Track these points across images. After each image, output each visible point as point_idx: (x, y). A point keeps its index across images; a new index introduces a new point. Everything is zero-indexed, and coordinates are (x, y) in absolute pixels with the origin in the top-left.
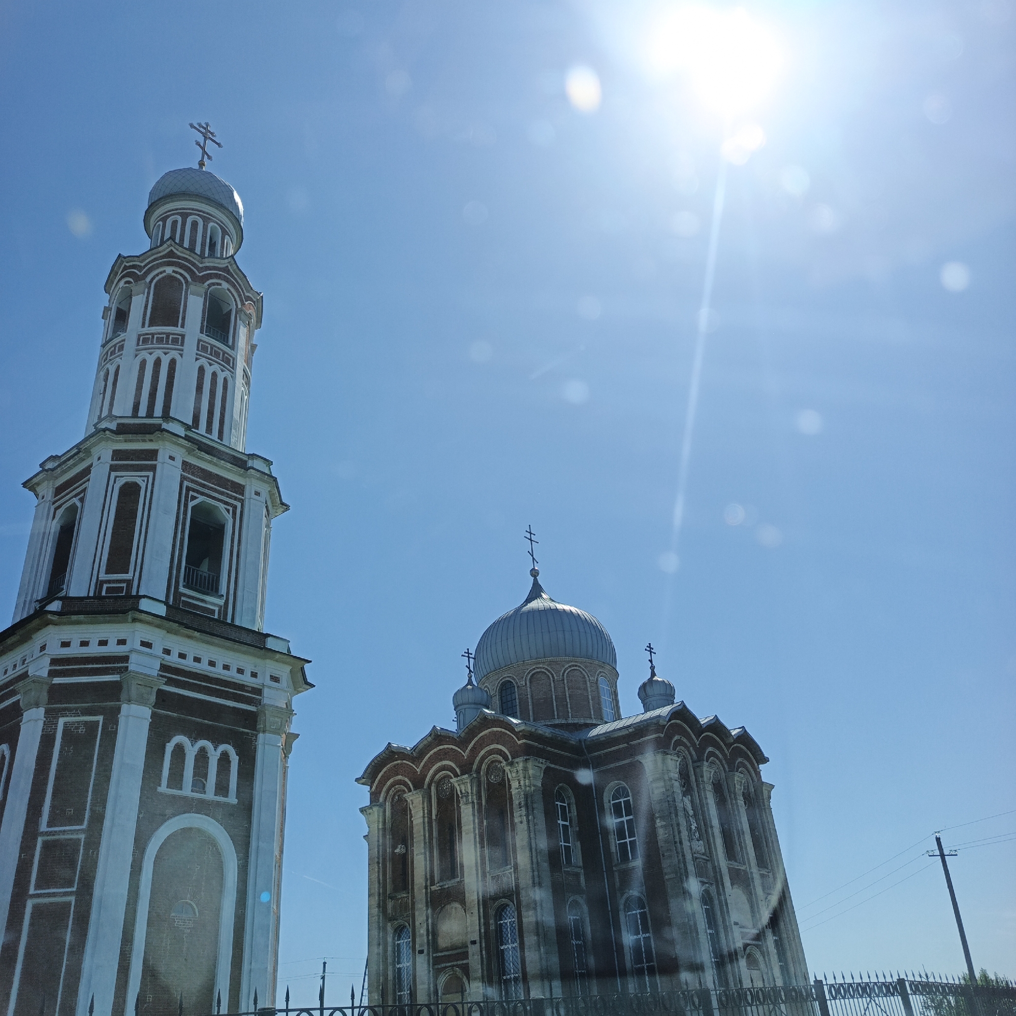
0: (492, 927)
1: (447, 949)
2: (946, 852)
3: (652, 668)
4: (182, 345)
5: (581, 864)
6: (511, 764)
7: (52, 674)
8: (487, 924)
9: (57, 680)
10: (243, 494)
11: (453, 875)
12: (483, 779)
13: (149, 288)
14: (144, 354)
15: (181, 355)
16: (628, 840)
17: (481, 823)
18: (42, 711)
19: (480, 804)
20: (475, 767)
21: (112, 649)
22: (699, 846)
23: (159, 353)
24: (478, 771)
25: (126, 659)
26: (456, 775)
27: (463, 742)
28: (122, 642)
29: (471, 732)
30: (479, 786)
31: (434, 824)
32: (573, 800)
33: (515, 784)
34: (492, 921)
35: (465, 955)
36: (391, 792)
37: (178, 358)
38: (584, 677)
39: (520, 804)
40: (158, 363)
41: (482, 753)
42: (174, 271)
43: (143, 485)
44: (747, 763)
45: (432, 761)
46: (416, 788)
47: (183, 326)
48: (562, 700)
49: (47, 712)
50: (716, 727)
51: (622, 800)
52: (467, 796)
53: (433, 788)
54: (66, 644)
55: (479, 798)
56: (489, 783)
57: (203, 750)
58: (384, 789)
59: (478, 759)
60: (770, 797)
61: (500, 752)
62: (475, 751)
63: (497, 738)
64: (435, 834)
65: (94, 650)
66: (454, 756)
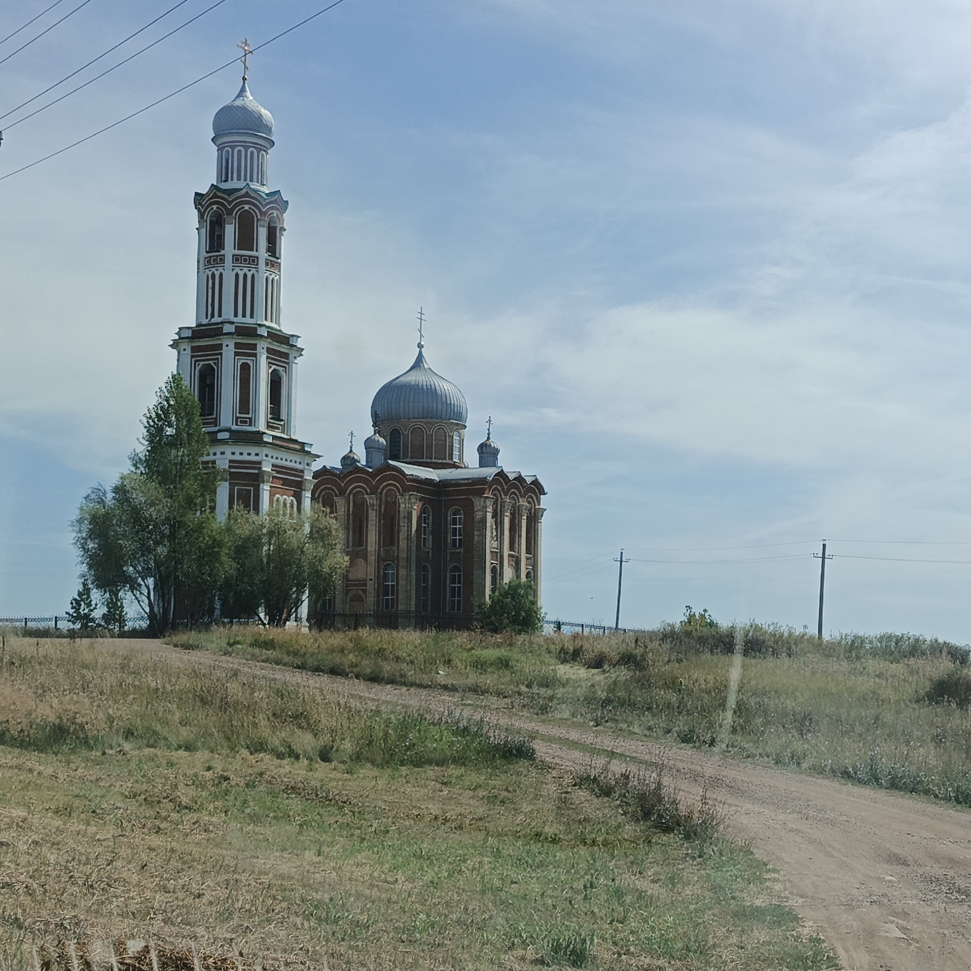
0: (381, 574)
1: (354, 580)
2: (623, 560)
3: (489, 434)
4: (257, 265)
5: (431, 547)
6: (402, 495)
7: (230, 467)
8: (379, 572)
9: (232, 470)
10: (288, 359)
11: (360, 545)
12: (383, 498)
13: (235, 219)
14: (237, 270)
15: (257, 271)
16: (458, 537)
17: (380, 521)
18: (228, 483)
19: (380, 512)
20: (379, 490)
21: (253, 458)
22: (495, 544)
23: (246, 270)
24: (381, 493)
25: (260, 463)
26: (367, 494)
27: (373, 475)
28: (257, 455)
29: (379, 471)
30: (381, 501)
31: (351, 516)
32: (431, 514)
33: (402, 506)
34: (382, 571)
35: (366, 585)
36: (323, 493)
37: (256, 273)
38: (445, 433)
39: (404, 517)
40: (245, 276)
41: (384, 484)
42: (250, 208)
43: (251, 365)
44: (533, 496)
45: (351, 482)
46: (341, 495)
47: (257, 251)
48: (430, 447)
49: (230, 484)
50: (520, 479)
51: (458, 517)
52: (373, 506)
53: (351, 496)
54: (233, 453)
55: (380, 508)
56: (386, 501)
57: (285, 499)
58: (319, 491)
59: (381, 487)
60: (542, 516)
61: (395, 486)
62: (380, 482)
63: (394, 478)
64: (351, 521)
65: (245, 457)
66: (366, 481)
